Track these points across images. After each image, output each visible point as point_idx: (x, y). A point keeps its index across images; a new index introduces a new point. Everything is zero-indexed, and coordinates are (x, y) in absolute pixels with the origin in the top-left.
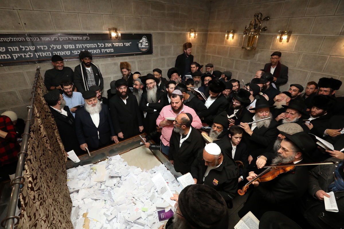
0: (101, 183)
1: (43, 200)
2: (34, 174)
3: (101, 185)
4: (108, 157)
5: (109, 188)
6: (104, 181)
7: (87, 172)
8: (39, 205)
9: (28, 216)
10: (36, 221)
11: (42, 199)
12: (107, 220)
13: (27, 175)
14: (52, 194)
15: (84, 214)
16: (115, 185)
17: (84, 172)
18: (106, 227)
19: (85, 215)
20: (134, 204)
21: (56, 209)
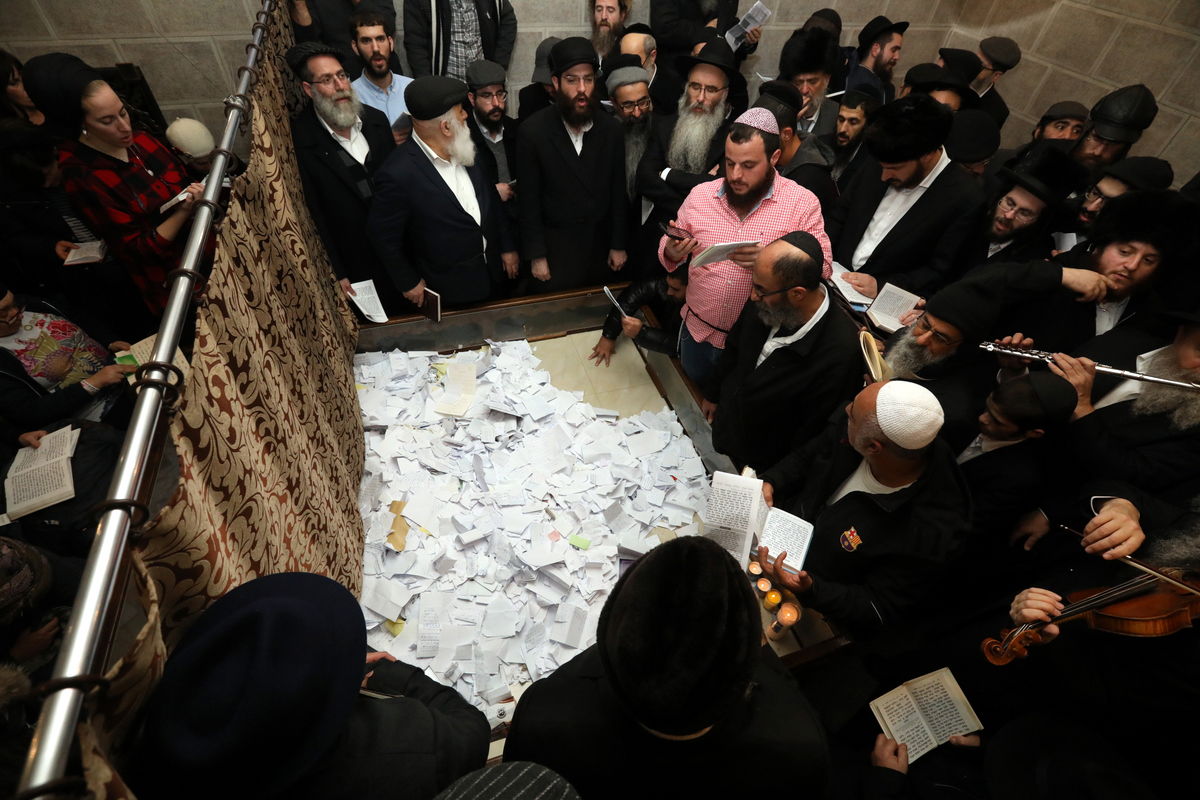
0: (456, 420)
1: (276, 438)
2: (236, 353)
3: (456, 428)
4: (488, 341)
5: (478, 446)
6: (467, 416)
7: (419, 376)
8: (260, 454)
9: (217, 485)
10: (248, 501)
11: (273, 434)
12: (458, 540)
13: (207, 354)
14: (310, 420)
15: (394, 502)
16: (497, 440)
17: (410, 373)
18: (454, 559)
19: (395, 507)
20: (548, 517)
21: (319, 468)
